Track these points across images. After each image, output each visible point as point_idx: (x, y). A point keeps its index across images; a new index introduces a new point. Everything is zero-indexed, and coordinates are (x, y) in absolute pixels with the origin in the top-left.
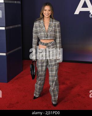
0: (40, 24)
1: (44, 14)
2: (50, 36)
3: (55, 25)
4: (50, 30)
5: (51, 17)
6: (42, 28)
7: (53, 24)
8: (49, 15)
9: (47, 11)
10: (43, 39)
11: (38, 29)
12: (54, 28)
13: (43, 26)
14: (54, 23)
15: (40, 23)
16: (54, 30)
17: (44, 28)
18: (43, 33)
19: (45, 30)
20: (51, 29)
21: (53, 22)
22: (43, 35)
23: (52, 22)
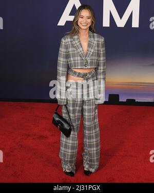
0: (74, 42)
1: (79, 24)
2: (91, 63)
3: (98, 43)
4: (91, 53)
5: (90, 29)
6: (77, 48)
7: (95, 42)
8: (89, 26)
9: (85, 18)
10: (79, 67)
11: (70, 49)
12: (96, 48)
13: (79, 46)
14: (96, 39)
15: (72, 40)
16: (96, 51)
17: (81, 49)
18: (79, 58)
19: (82, 52)
20: (92, 50)
21: (94, 38)
22: (79, 61)
23: (92, 39)
